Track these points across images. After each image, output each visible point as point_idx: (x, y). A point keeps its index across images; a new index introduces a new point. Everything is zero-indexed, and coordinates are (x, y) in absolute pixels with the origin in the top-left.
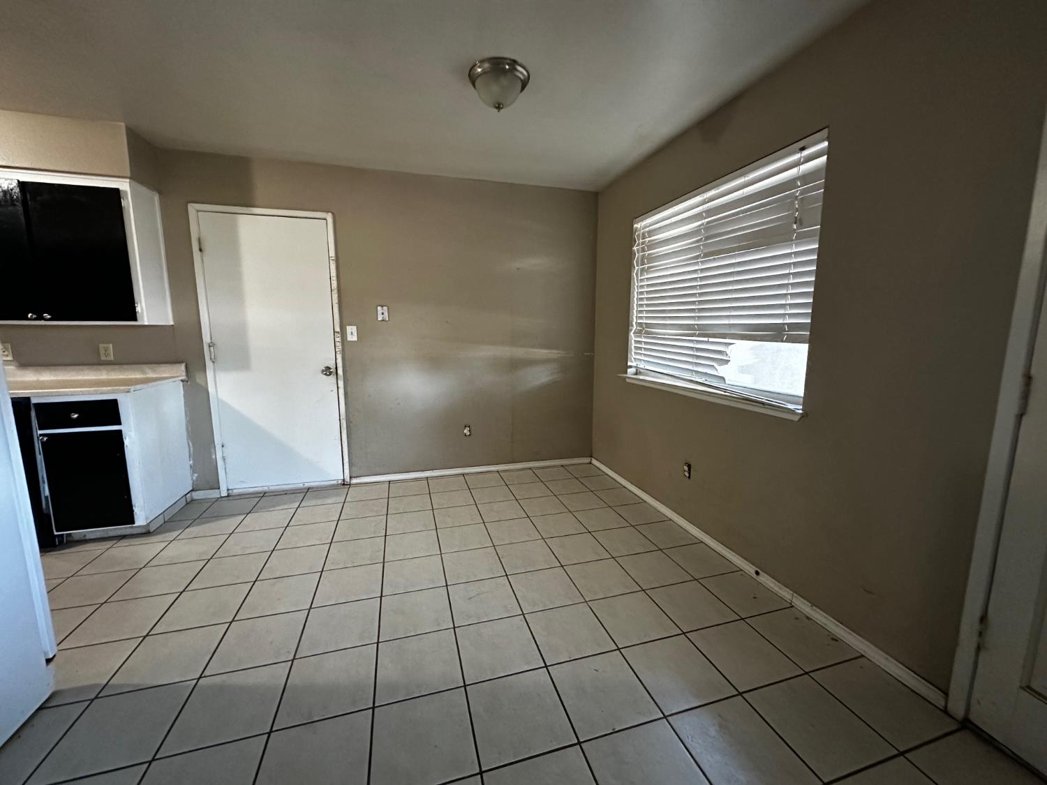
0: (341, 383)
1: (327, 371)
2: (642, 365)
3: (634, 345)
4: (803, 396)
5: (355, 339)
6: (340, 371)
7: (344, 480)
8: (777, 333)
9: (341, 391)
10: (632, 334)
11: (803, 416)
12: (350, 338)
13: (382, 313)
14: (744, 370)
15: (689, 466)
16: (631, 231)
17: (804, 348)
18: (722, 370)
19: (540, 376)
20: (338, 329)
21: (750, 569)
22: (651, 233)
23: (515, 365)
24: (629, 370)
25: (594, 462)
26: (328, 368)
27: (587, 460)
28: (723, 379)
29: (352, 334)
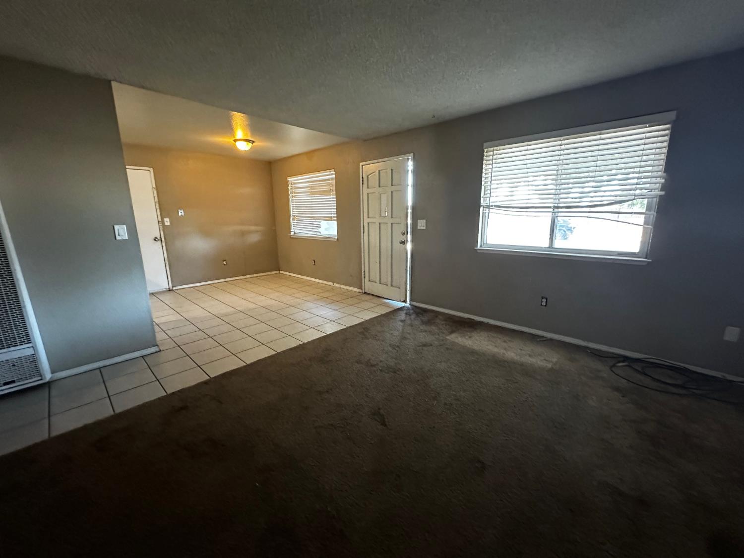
0: (164, 245)
1: (155, 239)
2: (296, 231)
3: (292, 223)
4: (336, 234)
5: (168, 224)
6: (163, 239)
7: (169, 288)
8: (330, 218)
9: (164, 248)
10: (291, 219)
11: (337, 239)
12: (166, 224)
13: (181, 213)
14: (326, 229)
15: (314, 261)
16: (287, 182)
17: (335, 222)
18: (320, 230)
19: (254, 238)
20: (160, 220)
21: (331, 284)
22: (295, 183)
23: (243, 234)
24: (292, 233)
25: (281, 272)
26: (156, 238)
27: (278, 272)
28: (320, 232)
29: (167, 222)
